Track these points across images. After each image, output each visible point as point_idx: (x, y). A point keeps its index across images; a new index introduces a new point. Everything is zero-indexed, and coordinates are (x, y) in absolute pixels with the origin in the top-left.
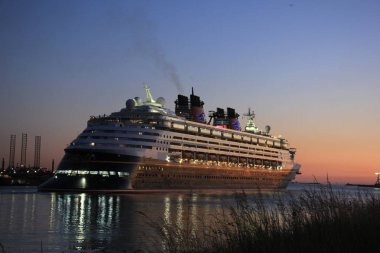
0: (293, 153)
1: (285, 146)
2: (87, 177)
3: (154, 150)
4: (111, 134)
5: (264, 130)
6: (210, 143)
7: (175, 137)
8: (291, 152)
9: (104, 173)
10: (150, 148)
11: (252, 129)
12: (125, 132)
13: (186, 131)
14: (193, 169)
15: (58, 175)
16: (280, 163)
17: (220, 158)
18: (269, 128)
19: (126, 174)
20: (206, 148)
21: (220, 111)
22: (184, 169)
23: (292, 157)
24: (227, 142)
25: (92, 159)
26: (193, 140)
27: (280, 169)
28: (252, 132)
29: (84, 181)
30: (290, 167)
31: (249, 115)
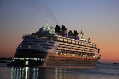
0: (99, 50)
1: (96, 47)
2: (29, 60)
3: (53, 49)
4: (37, 43)
5: (87, 40)
6: (71, 46)
7: (60, 44)
8: (98, 50)
9: (36, 59)
10: (52, 48)
11: (82, 39)
12: (42, 42)
13: (63, 42)
14: (65, 57)
15: (15, 60)
16: (94, 54)
17: (74, 52)
18: (89, 39)
19: (44, 59)
20: (69, 48)
21: (71, 31)
22: (62, 57)
23: (99, 52)
24: (76, 46)
25: (30, 53)
26: (65, 45)
27: (94, 57)
28: (83, 41)
29: (27, 62)
30: (98, 56)
31: (81, 33)
